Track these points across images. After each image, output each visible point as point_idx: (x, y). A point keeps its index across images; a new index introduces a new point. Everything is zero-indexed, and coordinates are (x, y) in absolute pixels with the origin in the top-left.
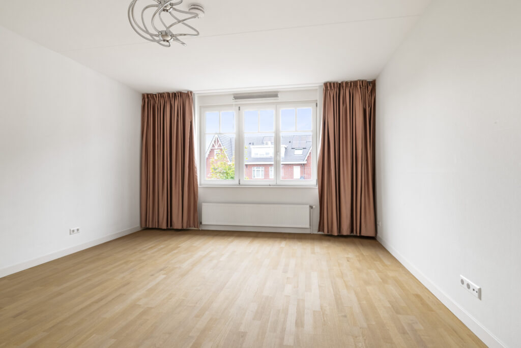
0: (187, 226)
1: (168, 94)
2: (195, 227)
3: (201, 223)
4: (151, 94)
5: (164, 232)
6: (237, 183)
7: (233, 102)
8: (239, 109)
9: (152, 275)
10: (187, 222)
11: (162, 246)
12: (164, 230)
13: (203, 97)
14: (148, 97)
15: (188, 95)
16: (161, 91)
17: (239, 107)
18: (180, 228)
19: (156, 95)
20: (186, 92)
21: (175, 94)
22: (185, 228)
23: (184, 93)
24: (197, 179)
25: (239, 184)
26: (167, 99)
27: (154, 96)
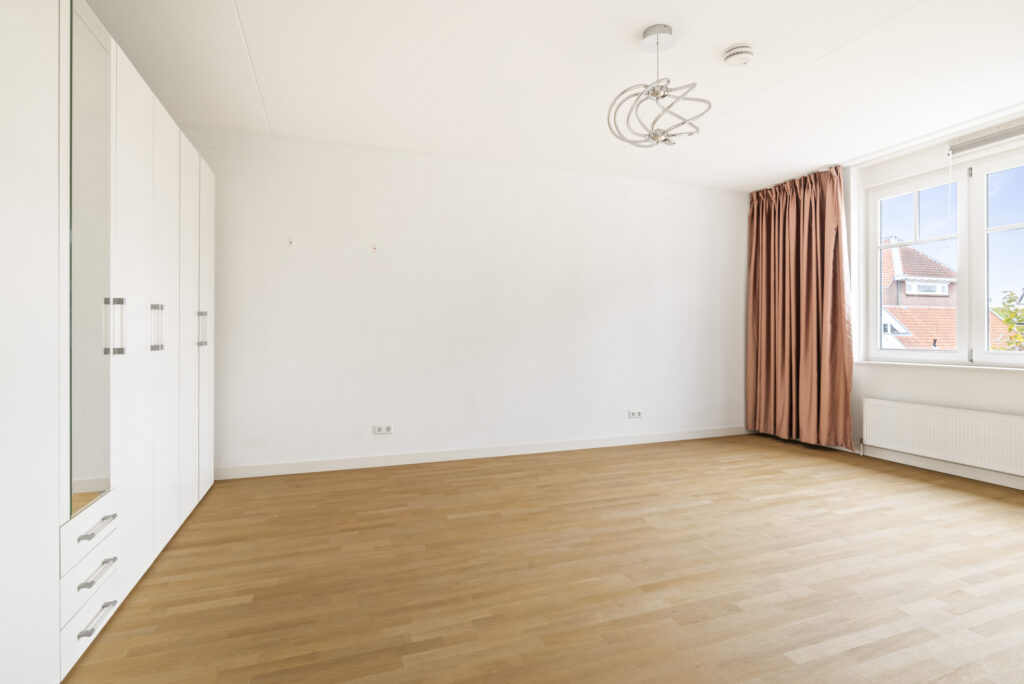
0: (828, 442)
1: (793, 182)
2: (847, 447)
3: (861, 441)
4: (763, 191)
5: (781, 444)
6: (965, 358)
7: (950, 160)
8: (971, 175)
9: (695, 496)
10: (829, 434)
11: (753, 464)
12: (784, 441)
13: (869, 169)
14: (758, 198)
15: (831, 176)
16: (780, 182)
17: (971, 169)
18: (813, 441)
19: (771, 190)
20: (827, 169)
21: (805, 178)
22: (823, 443)
23: (825, 173)
24: (850, 347)
25: (971, 361)
26: (789, 193)
27: (769, 192)
